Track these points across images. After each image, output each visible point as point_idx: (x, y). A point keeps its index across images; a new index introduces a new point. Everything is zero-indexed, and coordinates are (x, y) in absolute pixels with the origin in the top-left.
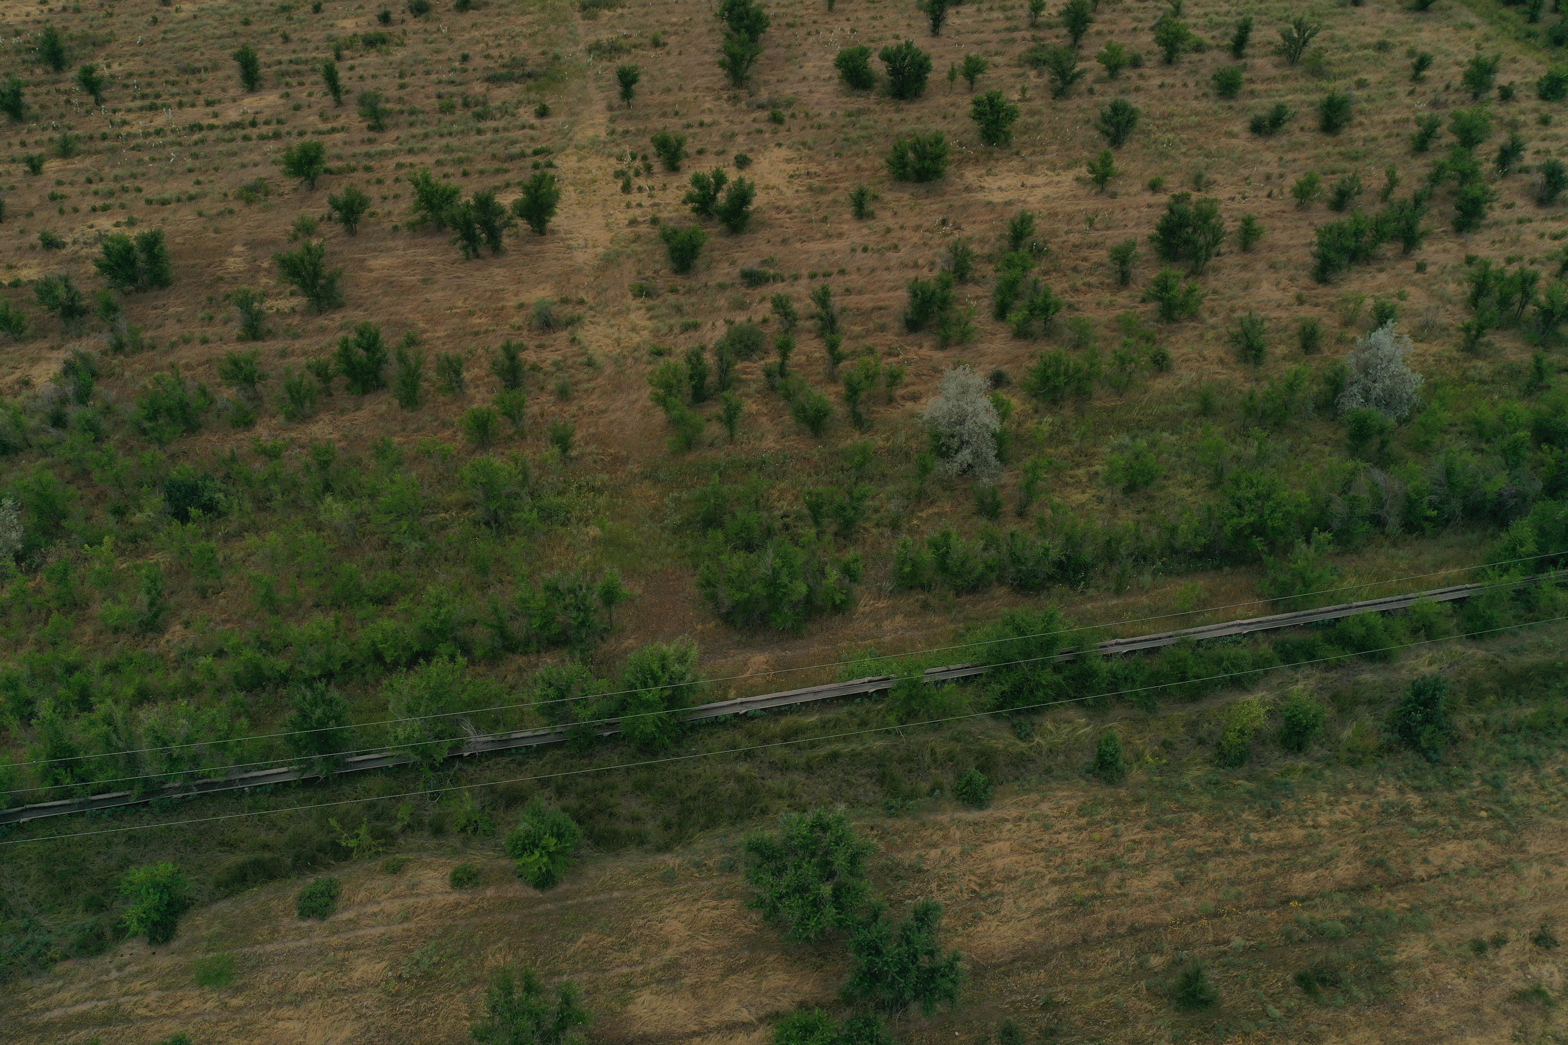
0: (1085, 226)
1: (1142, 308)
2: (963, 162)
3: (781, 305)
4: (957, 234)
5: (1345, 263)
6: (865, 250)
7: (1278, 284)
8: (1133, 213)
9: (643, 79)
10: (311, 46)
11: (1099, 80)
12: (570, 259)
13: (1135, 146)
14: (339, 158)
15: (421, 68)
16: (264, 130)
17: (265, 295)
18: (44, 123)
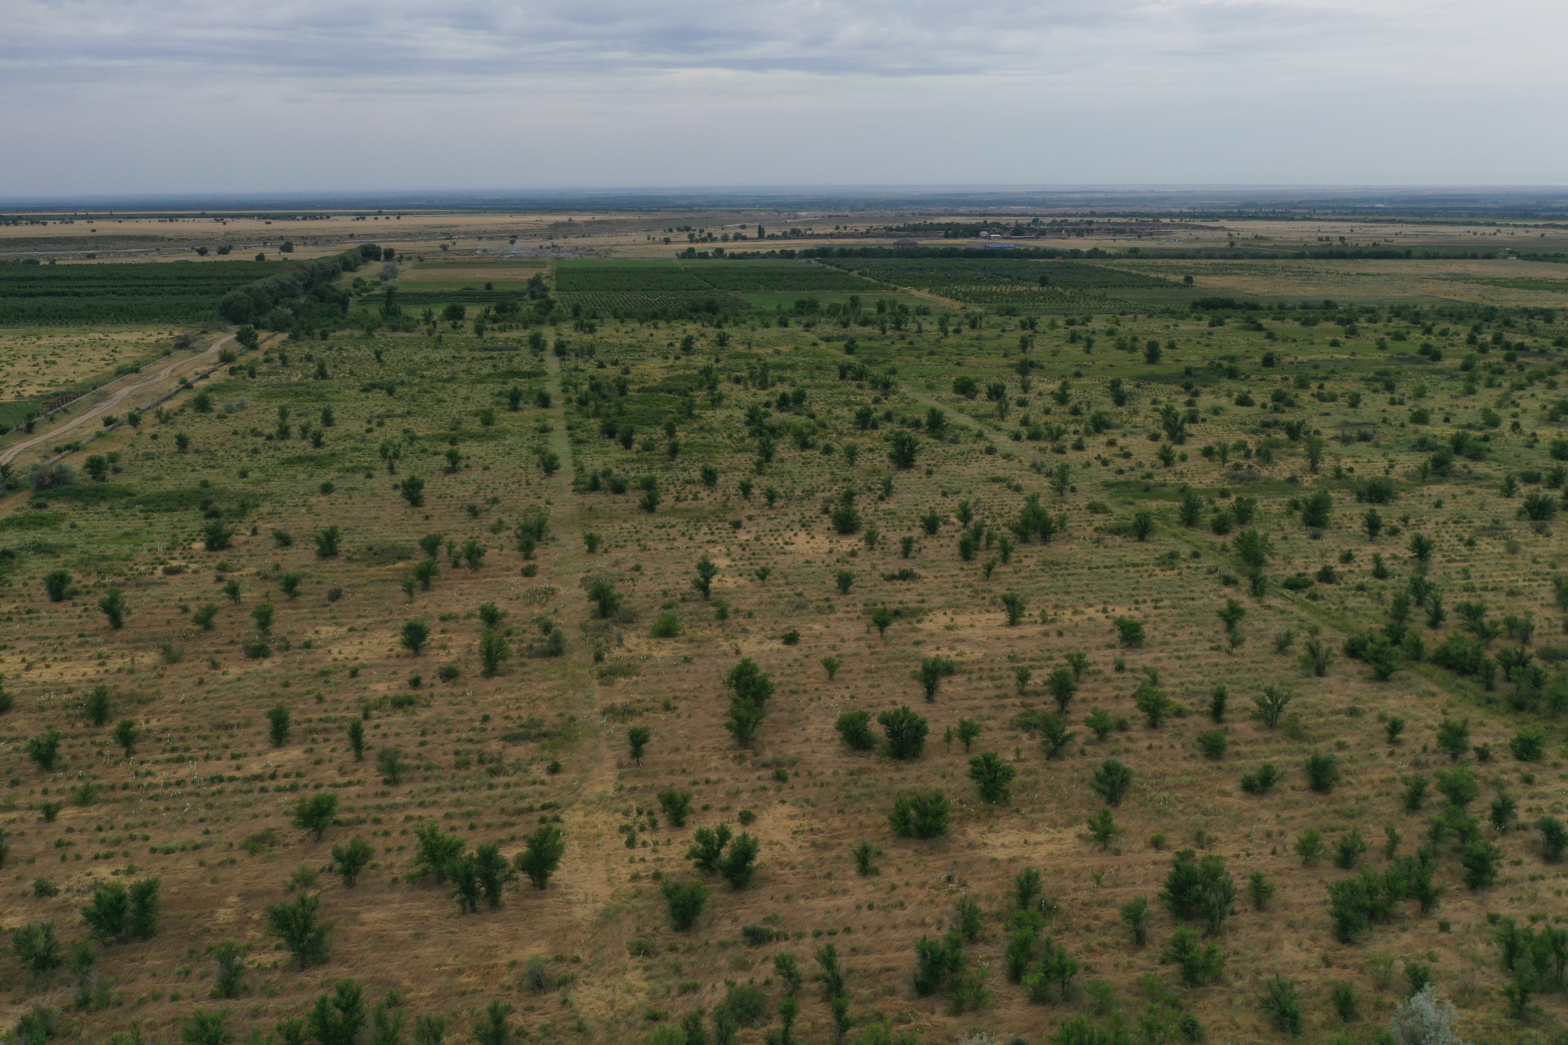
0: (1092, 884)
1: (1162, 970)
2: (963, 820)
3: (784, 965)
4: (963, 892)
5: (1365, 922)
6: (870, 907)
7: (1300, 945)
8: (1139, 870)
9: (653, 739)
10: (343, 706)
11: (1089, 743)
12: (569, 914)
13: (1133, 804)
14: (351, 810)
15: (443, 727)
16: (283, 782)
17: (250, 948)
18: (71, 772)
